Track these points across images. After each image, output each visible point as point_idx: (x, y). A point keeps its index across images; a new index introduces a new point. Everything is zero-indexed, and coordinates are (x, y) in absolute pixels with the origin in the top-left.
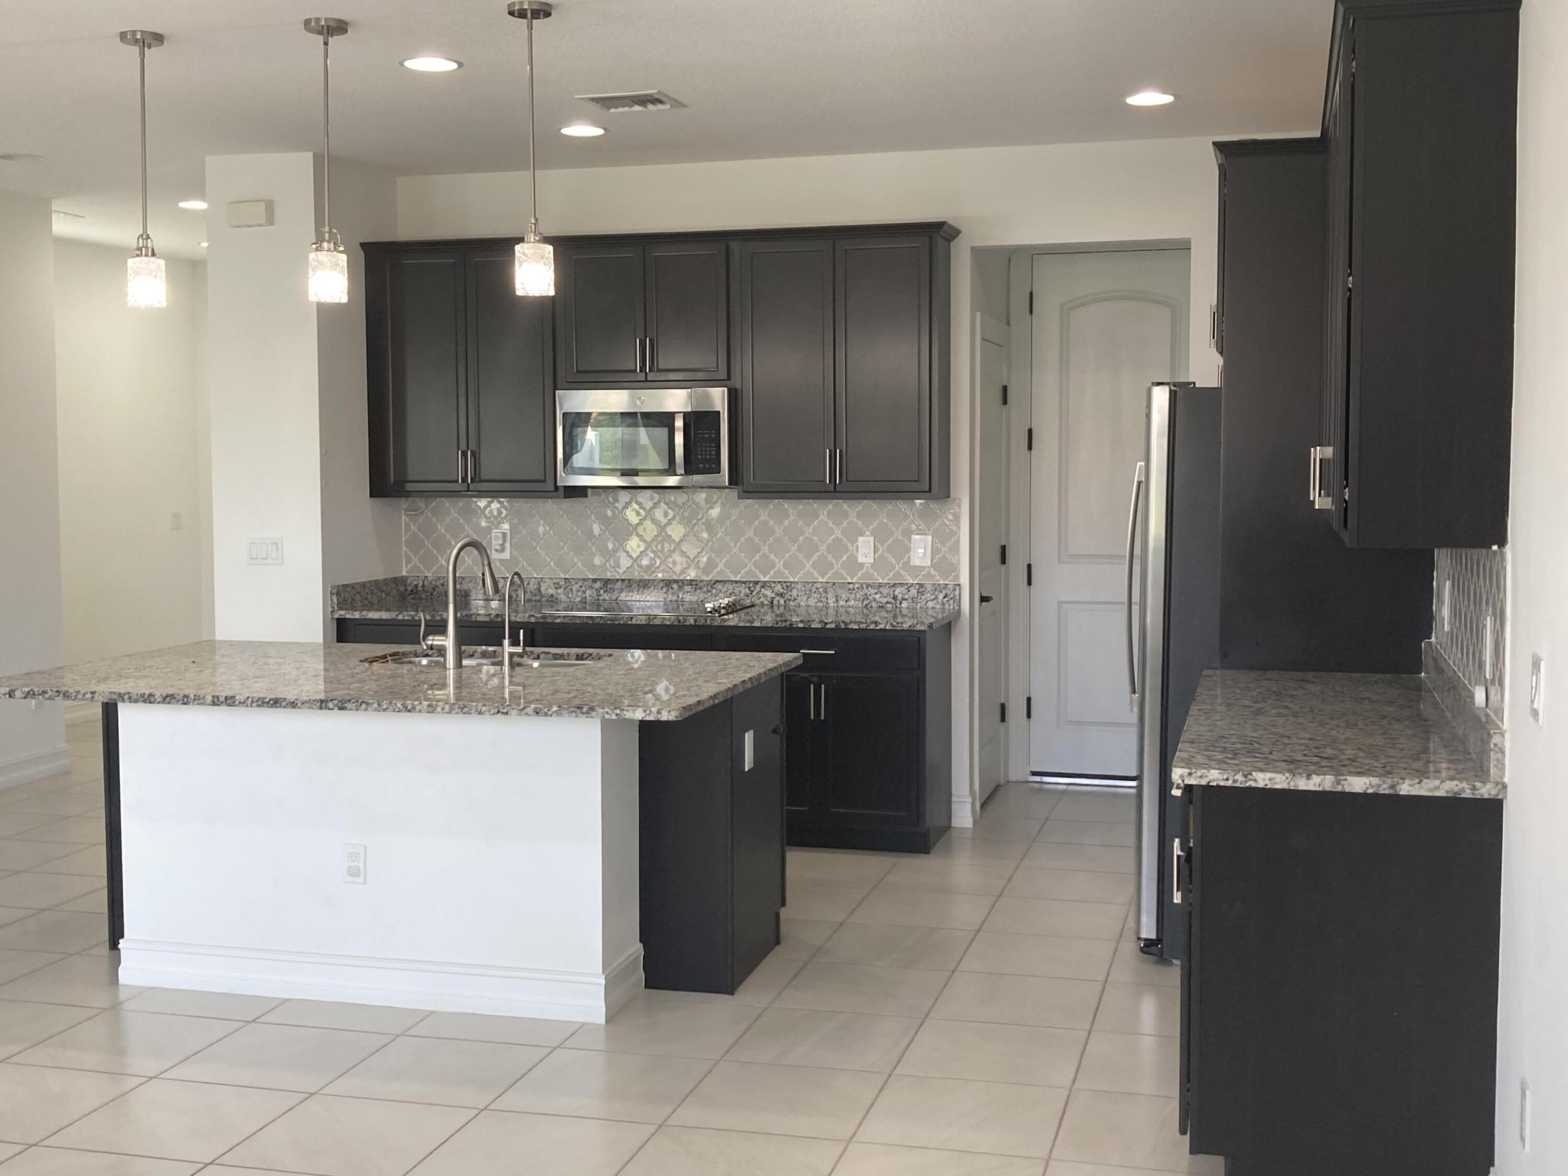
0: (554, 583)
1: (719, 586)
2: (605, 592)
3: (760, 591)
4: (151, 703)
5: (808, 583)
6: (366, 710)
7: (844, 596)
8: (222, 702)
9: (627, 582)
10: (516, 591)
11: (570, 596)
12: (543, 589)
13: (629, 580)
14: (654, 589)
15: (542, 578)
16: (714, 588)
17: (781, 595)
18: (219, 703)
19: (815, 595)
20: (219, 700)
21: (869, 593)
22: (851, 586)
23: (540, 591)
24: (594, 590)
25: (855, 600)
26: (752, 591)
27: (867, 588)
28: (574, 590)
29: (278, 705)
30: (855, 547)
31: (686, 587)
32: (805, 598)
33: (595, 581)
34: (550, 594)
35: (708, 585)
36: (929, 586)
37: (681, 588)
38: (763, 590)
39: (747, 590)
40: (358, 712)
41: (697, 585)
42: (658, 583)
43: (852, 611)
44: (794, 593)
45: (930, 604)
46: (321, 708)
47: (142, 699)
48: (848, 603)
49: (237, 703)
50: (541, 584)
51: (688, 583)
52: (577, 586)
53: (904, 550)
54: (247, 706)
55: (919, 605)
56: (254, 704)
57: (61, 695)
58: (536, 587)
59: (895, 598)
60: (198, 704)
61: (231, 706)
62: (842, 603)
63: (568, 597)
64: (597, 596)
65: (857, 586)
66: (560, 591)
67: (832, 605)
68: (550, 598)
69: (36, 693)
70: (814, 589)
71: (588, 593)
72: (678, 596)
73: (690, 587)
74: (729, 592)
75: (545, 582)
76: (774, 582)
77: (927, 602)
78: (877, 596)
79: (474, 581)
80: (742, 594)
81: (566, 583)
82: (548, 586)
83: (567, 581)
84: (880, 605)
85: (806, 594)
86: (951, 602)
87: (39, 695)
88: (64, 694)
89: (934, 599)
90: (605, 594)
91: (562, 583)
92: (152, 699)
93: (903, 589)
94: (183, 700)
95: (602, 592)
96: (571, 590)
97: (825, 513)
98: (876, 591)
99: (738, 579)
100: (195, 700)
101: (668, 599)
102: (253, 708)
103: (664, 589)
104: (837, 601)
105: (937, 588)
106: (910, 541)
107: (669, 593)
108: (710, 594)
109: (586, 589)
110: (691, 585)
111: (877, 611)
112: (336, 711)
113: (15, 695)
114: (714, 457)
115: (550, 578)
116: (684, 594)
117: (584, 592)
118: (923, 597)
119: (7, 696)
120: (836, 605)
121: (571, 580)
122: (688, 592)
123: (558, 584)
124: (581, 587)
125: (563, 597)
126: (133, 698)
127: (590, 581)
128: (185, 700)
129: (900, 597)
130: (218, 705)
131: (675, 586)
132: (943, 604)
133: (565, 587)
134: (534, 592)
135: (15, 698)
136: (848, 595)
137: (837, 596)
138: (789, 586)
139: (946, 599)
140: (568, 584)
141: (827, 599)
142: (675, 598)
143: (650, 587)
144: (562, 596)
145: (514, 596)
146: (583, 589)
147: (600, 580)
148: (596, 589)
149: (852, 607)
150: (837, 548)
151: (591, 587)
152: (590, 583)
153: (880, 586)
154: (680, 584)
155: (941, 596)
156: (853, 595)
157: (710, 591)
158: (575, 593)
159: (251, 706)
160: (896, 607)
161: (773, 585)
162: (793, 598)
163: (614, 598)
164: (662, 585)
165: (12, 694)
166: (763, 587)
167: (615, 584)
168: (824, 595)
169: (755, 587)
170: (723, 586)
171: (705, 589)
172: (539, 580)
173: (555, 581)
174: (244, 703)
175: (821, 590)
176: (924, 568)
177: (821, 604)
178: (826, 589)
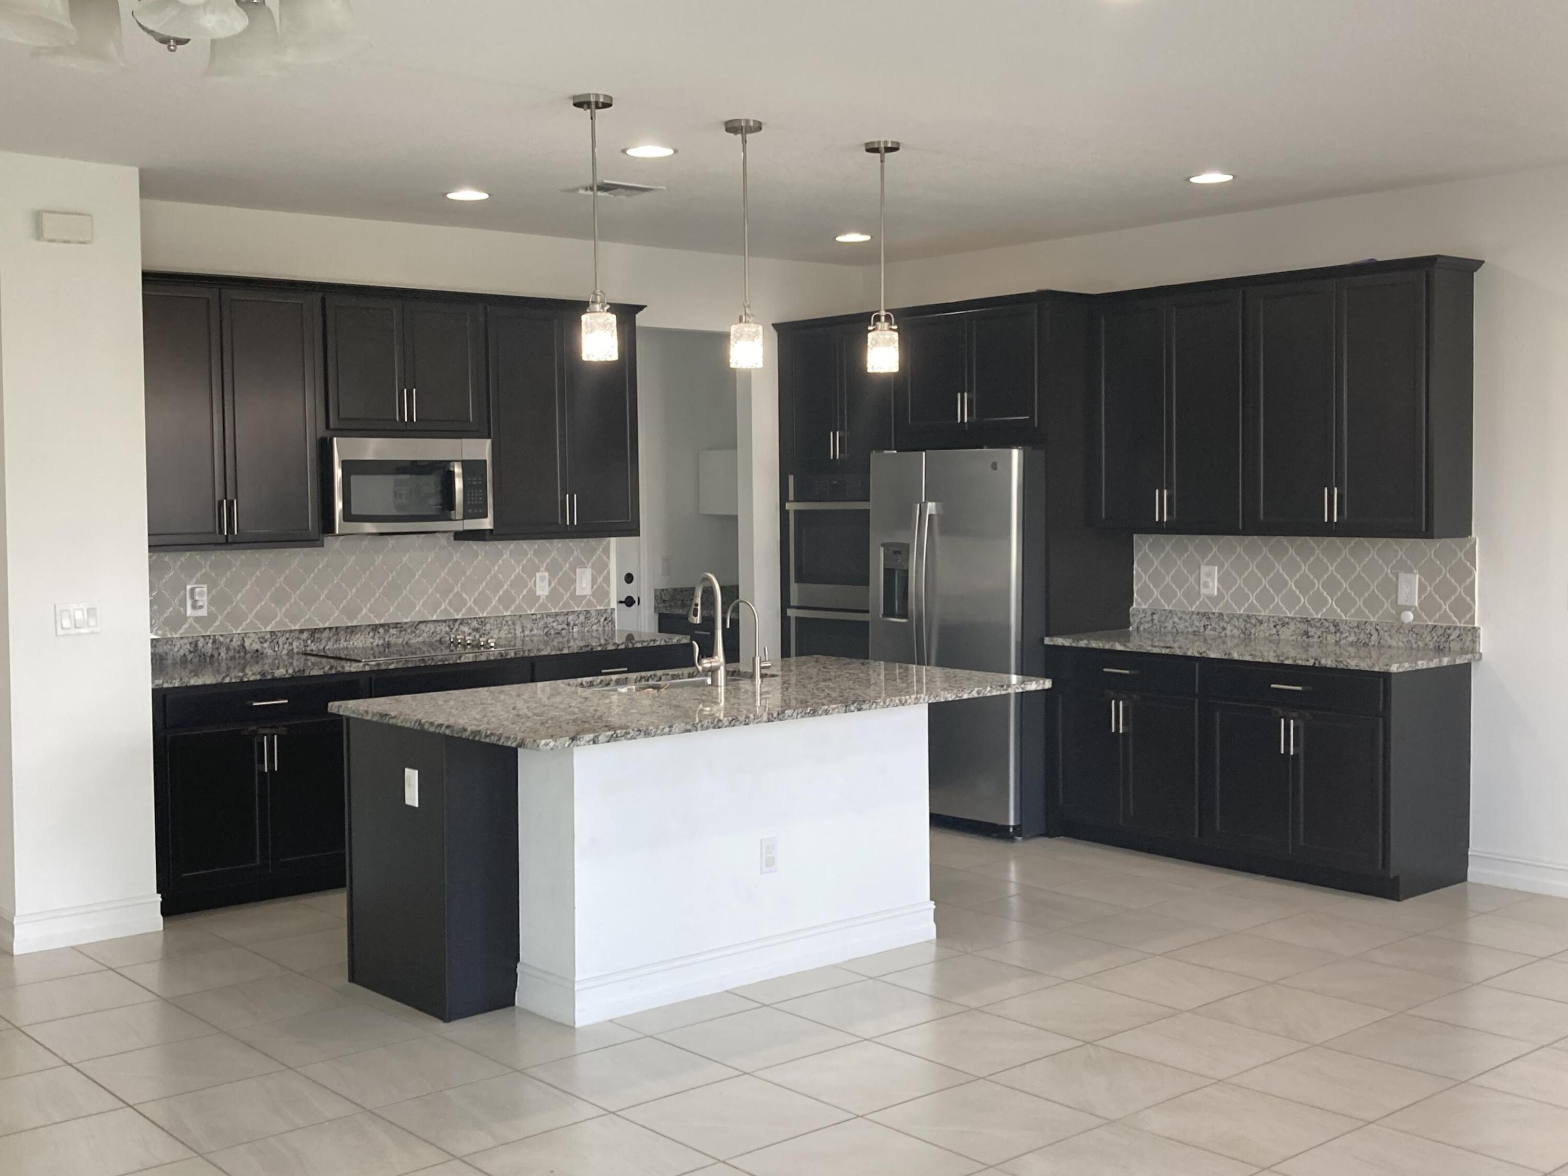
0: (259, 638)
1: (422, 626)
2: (312, 642)
3: (459, 628)
4: (719, 728)
5: (499, 617)
6: (876, 708)
7: (528, 626)
8: (775, 718)
9: (334, 630)
10: (218, 649)
11: (276, 649)
12: (247, 644)
13: (337, 628)
14: (361, 635)
15: (246, 633)
16: (417, 629)
17: (477, 630)
18: (773, 719)
19: (505, 628)
20: (773, 717)
21: (548, 622)
22: (534, 617)
23: (244, 647)
24: (301, 641)
25: (537, 629)
26: (452, 629)
27: (547, 617)
28: (280, 642)
29: (816, 714)
30: (533, 582)
31: (391, 630)
32: (497, 631)
33: (302, 631)
34: (256, 649)
35: (412, 626)
36: (594, 612)
37: (386, 631)
38: (461, 627)
39: (447, 629)
40: (871, 711)
41: (402, 627)
42: (365, 629)
43: (535, 639)
44: (488, 627)
45: (595, 627)
46: (846, 712)
47: (712, 725)
48: (533, 633)
49: (786, 716)
50: (245, 639)
51: (394, 625)
52: (284, 638)
53: (570, 581)
54: (794, 718)
55: (586, 629)
56: (799, 716)
57: (642, 733)
58: (239, 643)
59: (568, 624)
60: (758, 723)
61: (782, 720)
62: (527, 633)
63: (274, 651)
64: (305, 646)
65: (539, 616)
66: (266, 645)
67: (519, 635)
68: (255, 653)
69: (619, 735)
70: (504, 622)
71: (295, 644)
72: (384, 639)
73: (395, 629)
74: (431, 631)
75: (249, 637)
76: (471, 619)
77: (592, 626)
78: (555, 624)
79: (170, 642)
80: (443, 633)
81: (272, 636)
82: (253, 641)
83: (273, 634)
84: (557, 631)
85: (497, 627)
86: (610, 623)
87: (622, 736)
88: (644, 732)
89: (597, 623)
90: (313, 644)
91: (268, 636)
92: (720, 724)
93: (574, 616)
94: (745, 721)
95: (309, 642)
96: (278, 643)
97: (508, 553)
98: (554, 619)
99: (434, 618)
100: (754, 719)
101: (375, 644)
102: (799, 720)
103: (371, 634)
104: (523, 631)
105: (599, 613)
106: (575, 574)
107: (375, 637)
108: (414, 635)
109: (293, 640)
110: (396, 627)
111: (555, 637)
112: (856, 712)
113: (598, 741)
114: (481, 502)
115: (254, 633)
116: (390, 637)
117: (291, 644)
118: (589, 622)
119: (591, 742)
120: (522, 635)
121: (277, 633)
122: (393, 635)
123: (263, 638)
124: (287, 639)
125: (269, 652)
126: (705, 726)
127: (297, 632)
128: (747, 720)
129: (572, 623)
130: (772, 721)
131: (381, 630)
132: (604, 626)
133: (270, 640)
134: (237, 648)
135: (598, 743)
136: (532, 625)
137: (523, 627)
138: (483, 621)
139: (606, 621)
140: (273, 637)
141: (515, 630)
142: (381, 642)
143: (357, 634)
144: (267, 650)
145: (216, 656)
146: (290, 640)
147: (307, 630)
148: (304, 640)
149: (535, 635)
150: (519, 583)
151: (298, 638)
152: (297, 634)
153: (557, 615)
154: (386, 628)
155: (602, 620)
156: (536, 625)
157: (414, 632)
158: (281, 647)
159: (797, 718)
160: (570, 632)
161: (469, 621)
162: (487, 632)
163: (322, 647)
164: (369, 630)
165: (596, 740)
166: (461, 624)
167: (322, 633)
168: (512, 627)
169: (454, 625)
170: (426, 627)
171: (409, 631)
172: (243, 635)
173: (260, 635)
174: (792, 715)
175: (510, 622)
176: (585, 597)
177: (510, 636)
178: (514, 621)
